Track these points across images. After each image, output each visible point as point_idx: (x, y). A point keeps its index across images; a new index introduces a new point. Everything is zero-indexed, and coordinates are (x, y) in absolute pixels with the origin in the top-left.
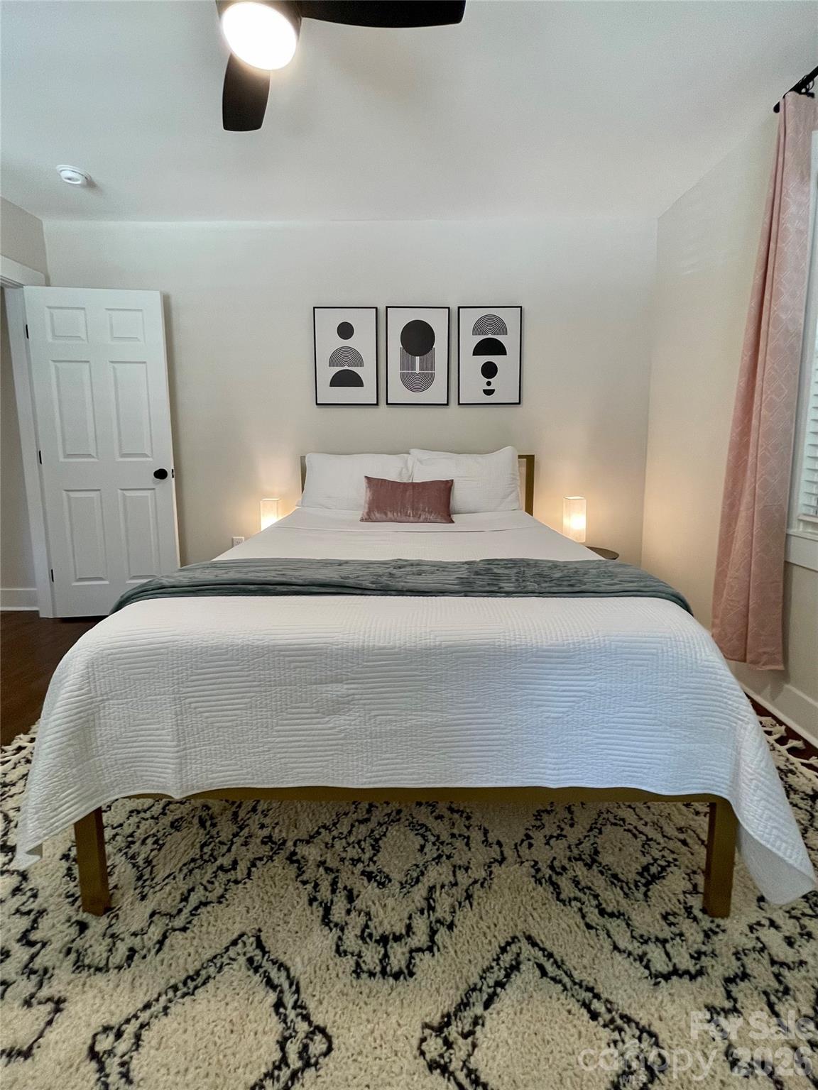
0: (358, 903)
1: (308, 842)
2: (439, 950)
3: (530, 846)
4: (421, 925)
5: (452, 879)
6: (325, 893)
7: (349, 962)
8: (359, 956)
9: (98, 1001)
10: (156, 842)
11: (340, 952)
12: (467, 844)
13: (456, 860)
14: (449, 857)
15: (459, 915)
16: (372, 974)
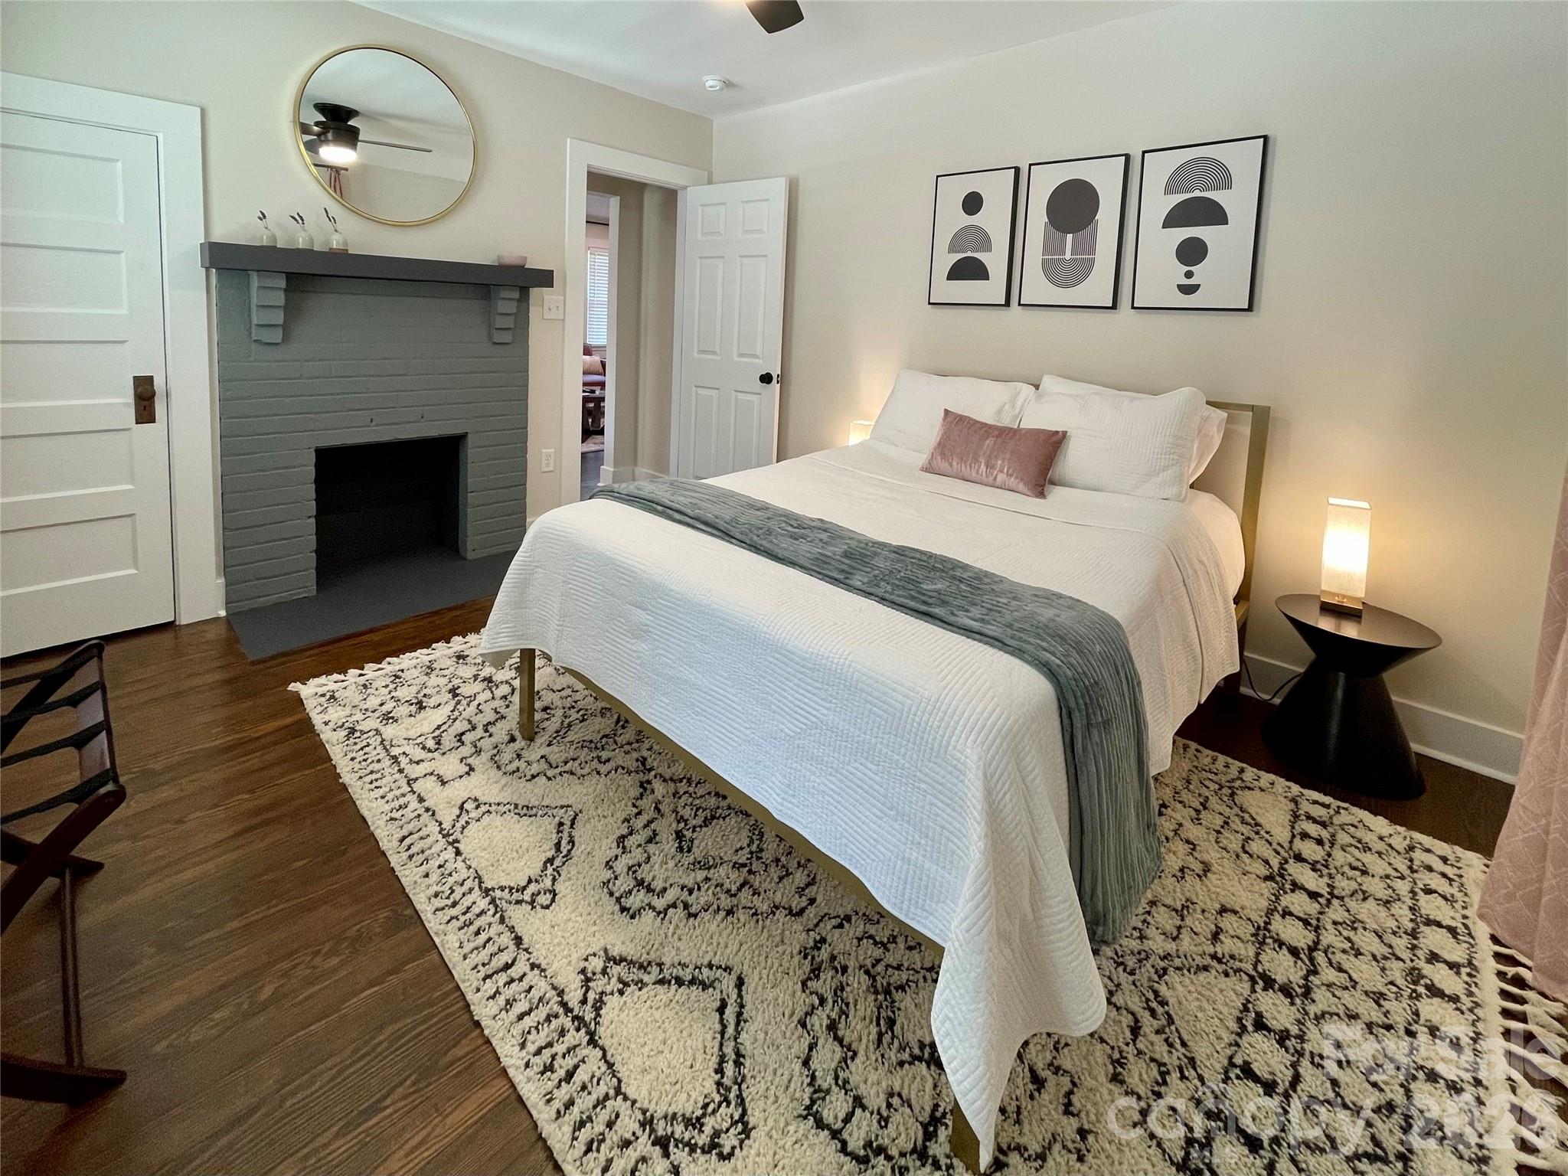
0: (651, 848)
1: (665, 780)
2: (663, 919)
3: (841, 926)
4: (671, 895)
5: (734, 888)
6: (639, 823)
7: (609, 874)
8: (616, 878)
9: (484, 782)
10: (583, 715)
11: (608, 865)
12: (781, 879)
13: (756, 881)
14: (750, 872)
15: (707, 916)
16: (611, 894)
